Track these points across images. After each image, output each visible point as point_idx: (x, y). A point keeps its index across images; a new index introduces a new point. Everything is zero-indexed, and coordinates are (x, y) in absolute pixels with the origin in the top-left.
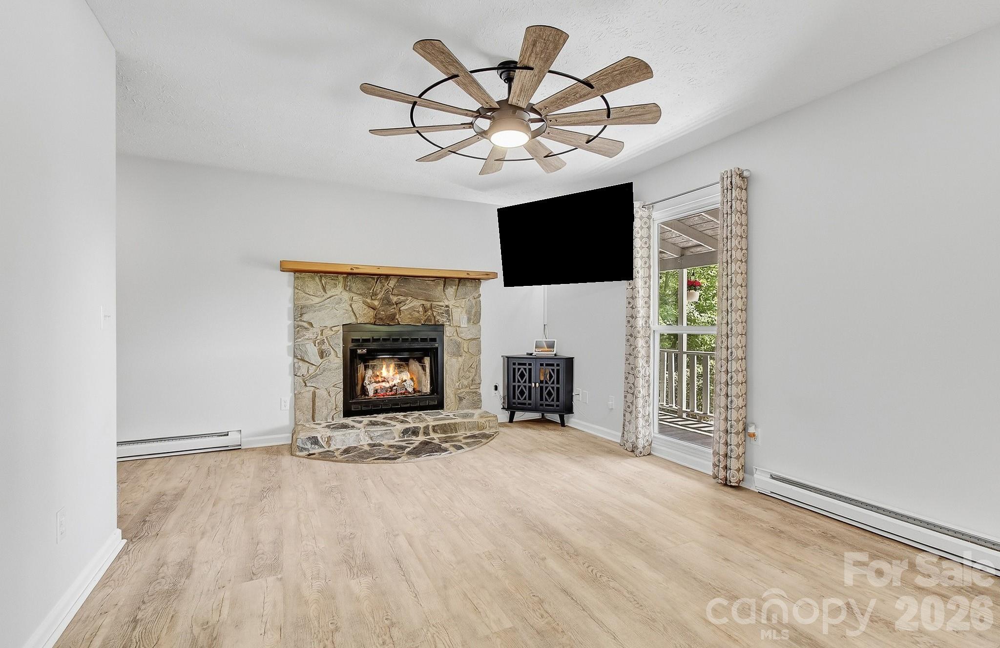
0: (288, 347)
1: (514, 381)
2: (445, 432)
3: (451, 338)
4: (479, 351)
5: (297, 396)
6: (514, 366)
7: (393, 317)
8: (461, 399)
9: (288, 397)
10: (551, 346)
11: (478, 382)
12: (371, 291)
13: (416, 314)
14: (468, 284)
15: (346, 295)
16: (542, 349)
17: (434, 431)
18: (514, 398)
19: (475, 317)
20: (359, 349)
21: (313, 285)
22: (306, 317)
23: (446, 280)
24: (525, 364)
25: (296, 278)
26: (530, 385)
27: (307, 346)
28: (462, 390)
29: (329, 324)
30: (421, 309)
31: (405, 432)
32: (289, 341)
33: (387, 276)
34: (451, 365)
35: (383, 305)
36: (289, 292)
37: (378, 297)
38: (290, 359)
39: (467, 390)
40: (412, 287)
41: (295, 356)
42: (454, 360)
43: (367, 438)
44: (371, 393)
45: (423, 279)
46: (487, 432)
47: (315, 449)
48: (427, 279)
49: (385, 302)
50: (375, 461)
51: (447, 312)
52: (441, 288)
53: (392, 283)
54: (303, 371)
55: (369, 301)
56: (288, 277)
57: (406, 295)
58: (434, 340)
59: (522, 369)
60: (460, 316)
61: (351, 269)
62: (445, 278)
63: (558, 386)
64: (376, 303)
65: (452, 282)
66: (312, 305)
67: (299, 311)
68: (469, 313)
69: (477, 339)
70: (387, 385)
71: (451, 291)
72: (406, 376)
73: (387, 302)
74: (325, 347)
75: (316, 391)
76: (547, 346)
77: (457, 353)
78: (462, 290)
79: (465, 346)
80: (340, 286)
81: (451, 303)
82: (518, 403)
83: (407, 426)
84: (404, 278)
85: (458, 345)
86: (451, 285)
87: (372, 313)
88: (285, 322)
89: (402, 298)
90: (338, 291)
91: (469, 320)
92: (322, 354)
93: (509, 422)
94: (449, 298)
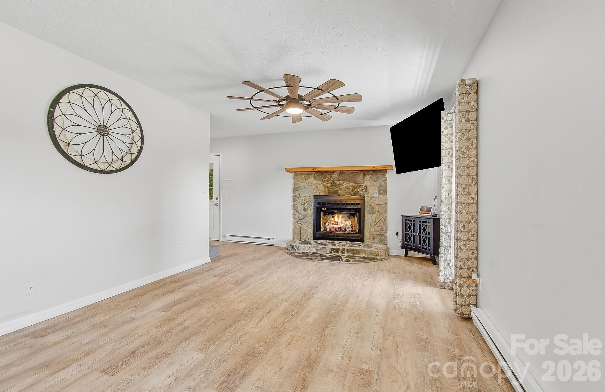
0: (292, 205)
1: (406, 231)
2: (353, 253)
3: (368, 203)
4: (386, 211)
5: (295, 227)
6: (406, 222)
7: (336, 192)
8: (374, 238)
9: (291, 227)
10: (429, 210)
11: (384, 229)
12: (326, 179)
13: (348, 190)
14: (379, 173)
15: (315, 182)
16: (424, 212)
17: (348, 252)
18: (406, 241)
19: (383, 191)
20: (323, 208)
21: (301, 177)
22: (297, 192)
23: (366, 172)
24: (411, 221)
25: (294, 175)
26: (413, 234)
27: (299, 205)
28: (374, 233)
29: (307, 195)
30: (351, 188)
31: (332, 250)
32: (292, 203)
33: (334, 172)
34: (369, 219)
35: (331, 186)
36: (292, 181)
37: (330, 182)
38: (292, 211)
39: (378, 233)
40: (346, 176)
41: (294, 210)
42: (370, 216)
43: (314, 250)
44: (328, 230)
45: (353, 172)
46: (377, 258)
47: (292, 250)
48: (354, 172)
49: (333, 184)
50: (305, 259)
51: (366, 189)
52: (362, 176)
53: (336, 175)
54: (297, 216)
55: (325, 184)
56: (291, 174)
57: (343, 180)
58: (359, 204)
59: (410, 223)
60: (373, 192)
61: (313, 169)
62: (365, 170)
63: (429, 236)
64: (329, 185)
65: (369, 173)
66: (300, 187)
67: (296, 189)
68: (379, 189)
69: (385, 205)
70: (337, 226)
71: (368, 177)
72: (349, 223)
73: (334, 184)
74: (306, 206)
75: (302, 226)
76: (427, 210)
77: (372, 212)
78: (375, 177)
79: (377, 207)
80: (313, 177)
81: (369, 184)
82: (408, 244)
83: (334, 247)
84: (342, 172)
85: (372, 208)
86: (368, 174)
87: (327, 190)
88: (291, 195)
89: (341, 182)
90: (312, 180)
91: (379, 194)
92: (305, 209)
93: (405, 256)
94: (367, 181)
